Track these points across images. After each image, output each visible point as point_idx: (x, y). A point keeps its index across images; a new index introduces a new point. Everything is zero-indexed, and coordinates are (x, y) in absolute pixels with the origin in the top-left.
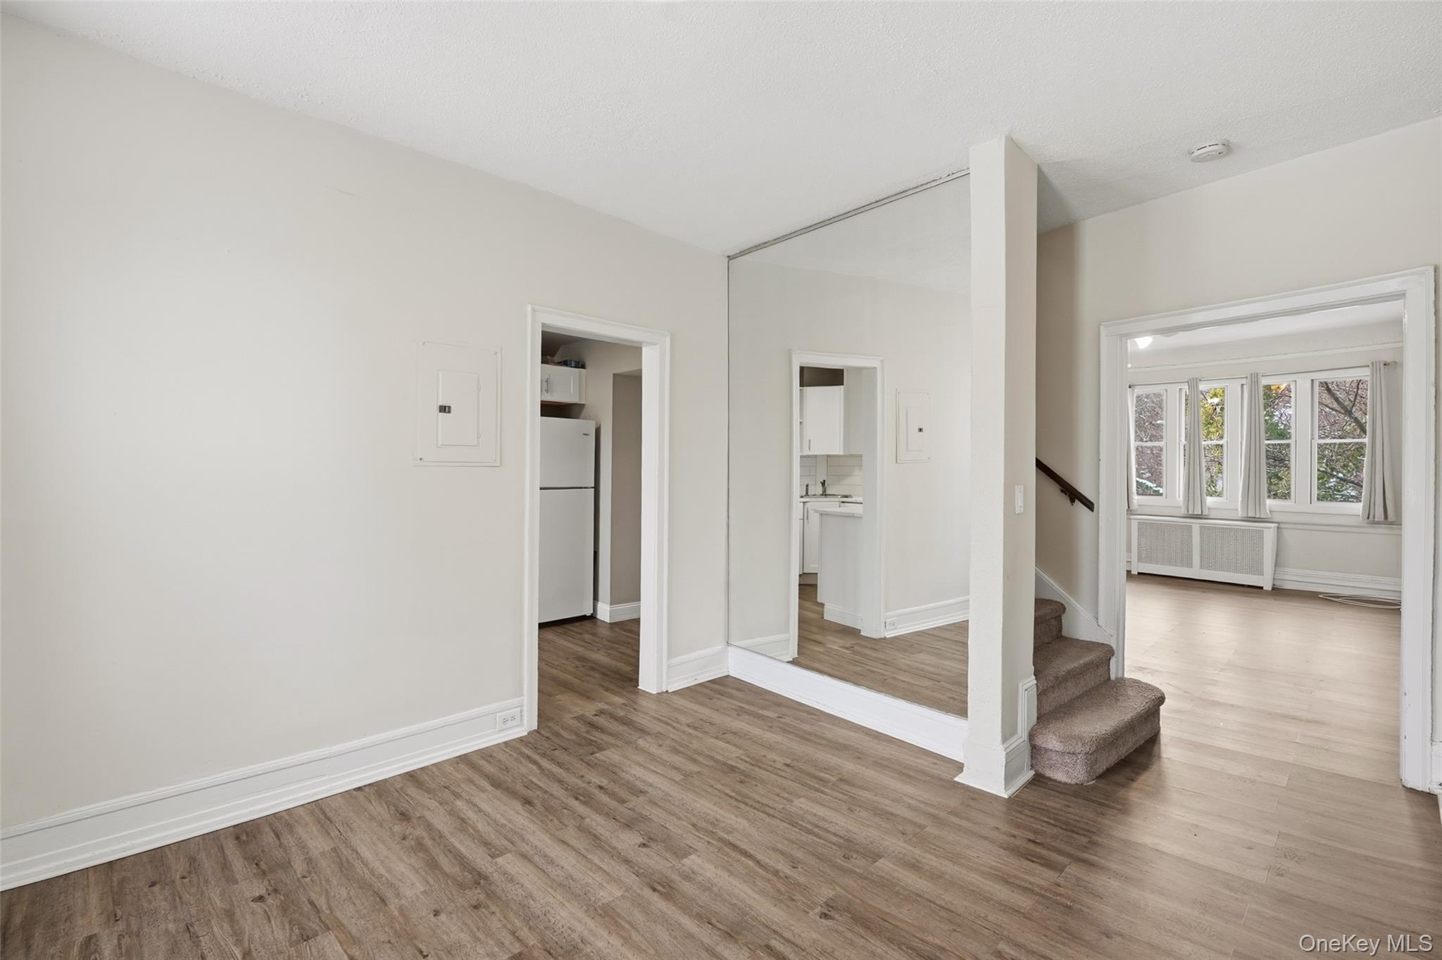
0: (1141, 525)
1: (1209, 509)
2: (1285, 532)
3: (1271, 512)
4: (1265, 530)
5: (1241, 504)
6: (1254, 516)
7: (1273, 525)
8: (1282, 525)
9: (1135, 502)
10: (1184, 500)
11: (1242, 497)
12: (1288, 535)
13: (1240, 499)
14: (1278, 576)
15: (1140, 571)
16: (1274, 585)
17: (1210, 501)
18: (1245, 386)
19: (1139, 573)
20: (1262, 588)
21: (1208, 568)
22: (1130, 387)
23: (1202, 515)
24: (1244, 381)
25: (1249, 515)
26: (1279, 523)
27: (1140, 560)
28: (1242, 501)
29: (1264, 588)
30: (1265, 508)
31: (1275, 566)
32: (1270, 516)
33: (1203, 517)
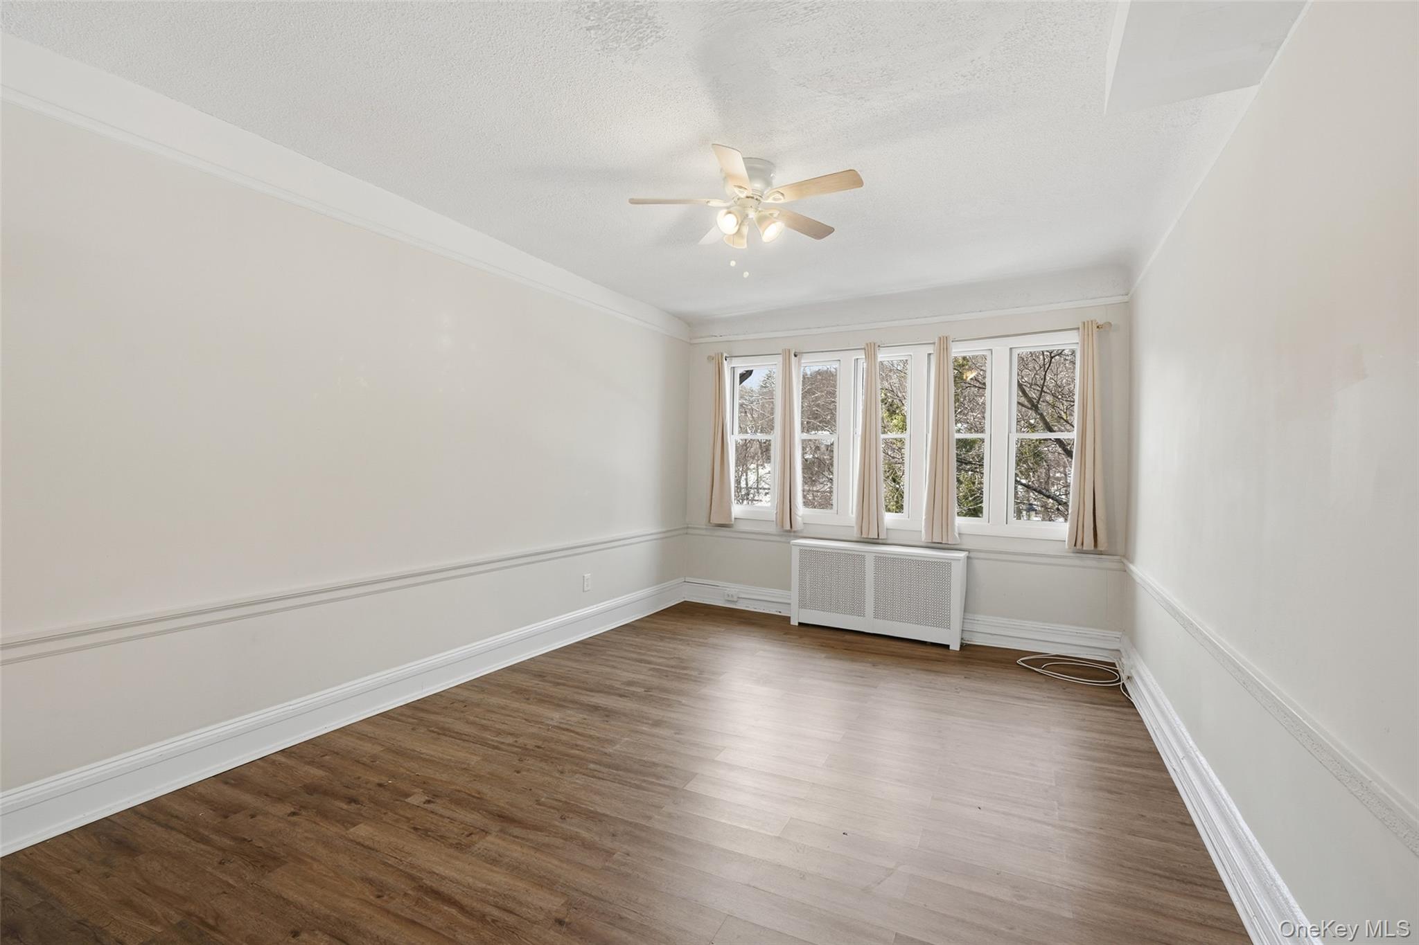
0: (806, 552)
1: (887, 529)
2: (975, 562)
3: (959, 534)
4: (953, 563)
5: (926, 523)
6: (941, 541)
7: (962, 555)
8: (972, 555)
9: (799, 519)
10: (857, 518)
11: (927, 514)
12: (979, 565)
13: (924, 517)
14: (968, 627)
15: (800, 621)
16: (962, 639)
17: (889, 518)
18: (932, 356)
19: (800, 624)
20: (947, 647)
21: (884, 618)
22: (795, 356)
23: (878, 539)
24: (931, 349)
25: (934, 541)
26: (969, 551)
27: (803, 605)
28: (925, 519)
29: (951, 648)
30: (953, 530)
31: (965, 611)
32: (959, 541)
33: (880, 541)
